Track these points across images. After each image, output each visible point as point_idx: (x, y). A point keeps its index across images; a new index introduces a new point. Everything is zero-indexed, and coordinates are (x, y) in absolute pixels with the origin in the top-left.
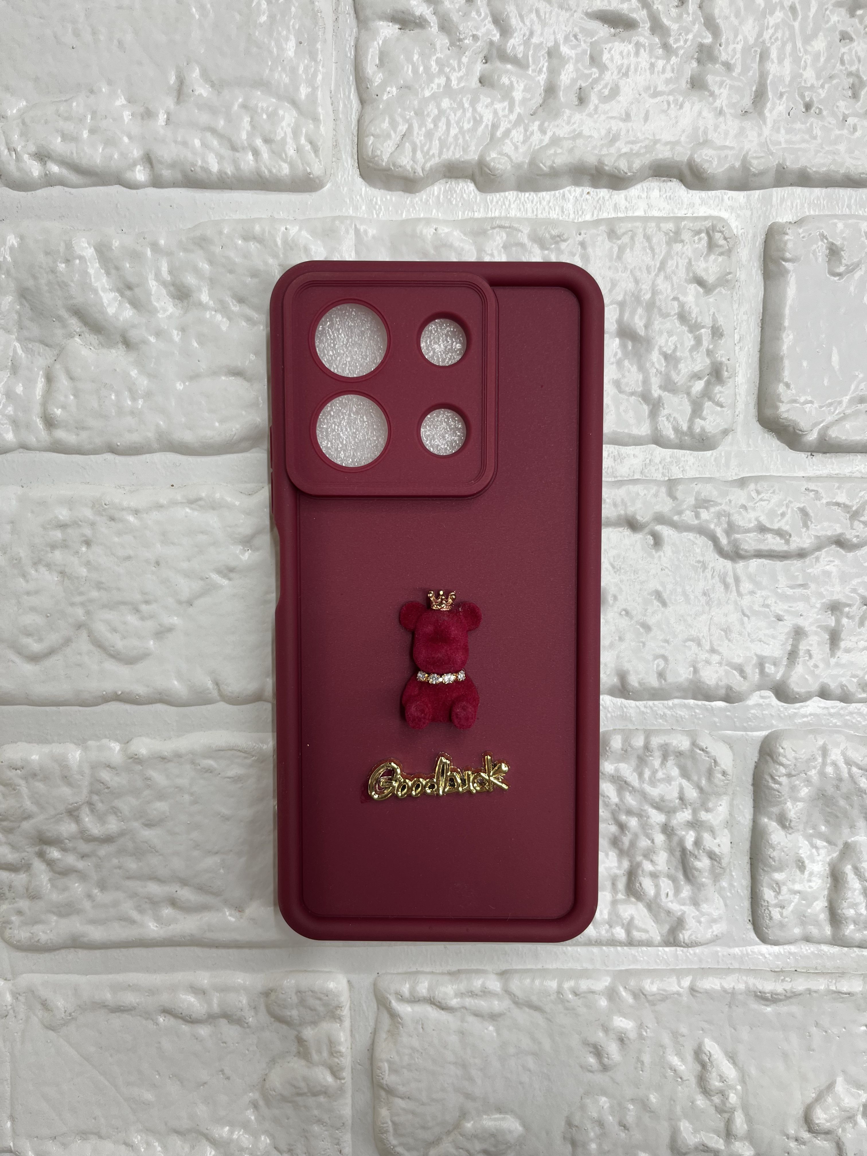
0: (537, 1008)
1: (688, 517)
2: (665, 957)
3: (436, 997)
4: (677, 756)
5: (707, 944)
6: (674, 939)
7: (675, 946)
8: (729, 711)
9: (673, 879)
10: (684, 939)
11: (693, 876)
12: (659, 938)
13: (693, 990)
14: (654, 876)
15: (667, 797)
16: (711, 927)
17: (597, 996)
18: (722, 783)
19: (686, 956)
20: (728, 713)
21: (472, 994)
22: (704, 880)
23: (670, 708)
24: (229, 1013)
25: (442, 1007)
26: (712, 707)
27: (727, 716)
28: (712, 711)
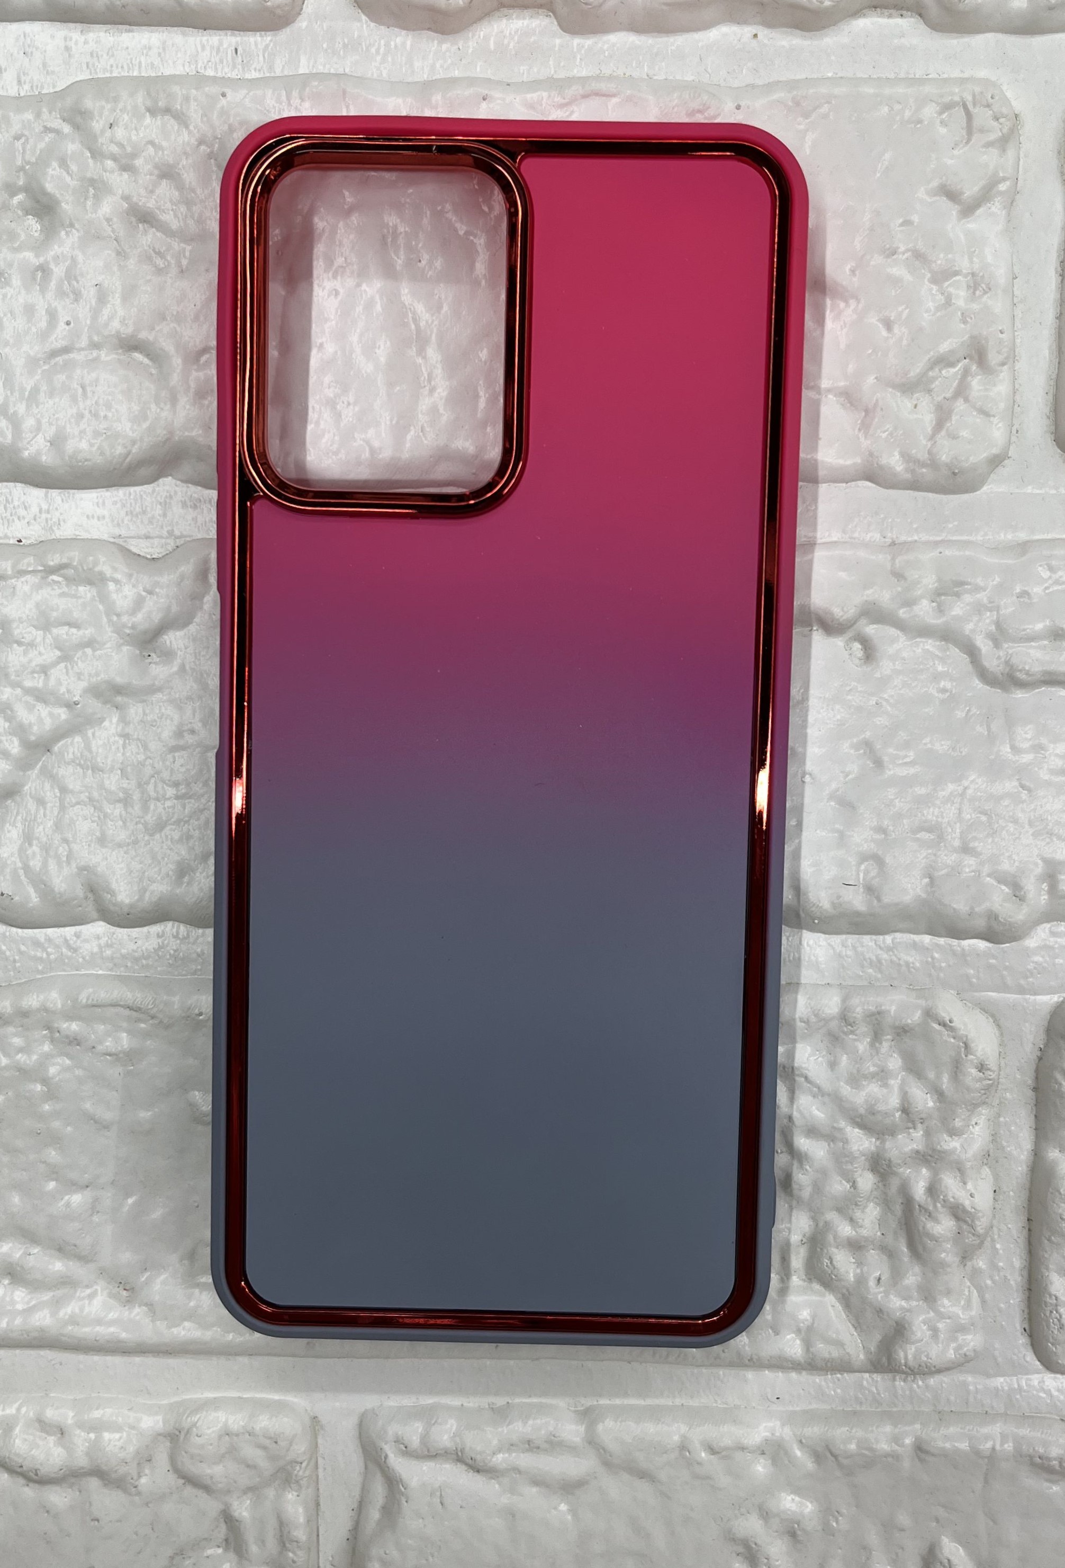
0: (644, 1475)
1: (924, 610)
2: (874, 1390)
3: (467, 1449)
4: (898, 1035)
5: (948, 1369)
6: (890, 1358)
7: (891, 1371)
8: (994, 957)
9: (890, 1253)
10: (906, 1358)
11: (924, 1248)
12: (862, 1356)
13: (920, 1449)
14: (856, 1246)
15: (881, 1107)
16: (955, 1339)
17: (749, 1456)
18: (978, 1085)
19: (911, 1389)
20: (993, 961)
21: (530, 1446)
22: (943, 1255)
23: (889, 949)
24: (104, 1468)
25: (476, 1468)
26: (963, 950)
27: (990, 966)
28: (963, 956)
